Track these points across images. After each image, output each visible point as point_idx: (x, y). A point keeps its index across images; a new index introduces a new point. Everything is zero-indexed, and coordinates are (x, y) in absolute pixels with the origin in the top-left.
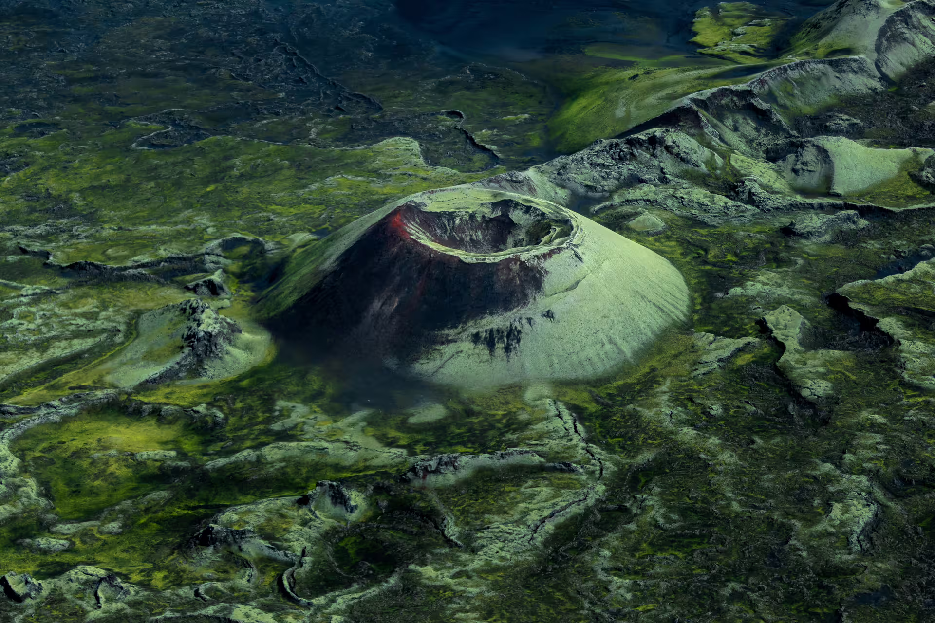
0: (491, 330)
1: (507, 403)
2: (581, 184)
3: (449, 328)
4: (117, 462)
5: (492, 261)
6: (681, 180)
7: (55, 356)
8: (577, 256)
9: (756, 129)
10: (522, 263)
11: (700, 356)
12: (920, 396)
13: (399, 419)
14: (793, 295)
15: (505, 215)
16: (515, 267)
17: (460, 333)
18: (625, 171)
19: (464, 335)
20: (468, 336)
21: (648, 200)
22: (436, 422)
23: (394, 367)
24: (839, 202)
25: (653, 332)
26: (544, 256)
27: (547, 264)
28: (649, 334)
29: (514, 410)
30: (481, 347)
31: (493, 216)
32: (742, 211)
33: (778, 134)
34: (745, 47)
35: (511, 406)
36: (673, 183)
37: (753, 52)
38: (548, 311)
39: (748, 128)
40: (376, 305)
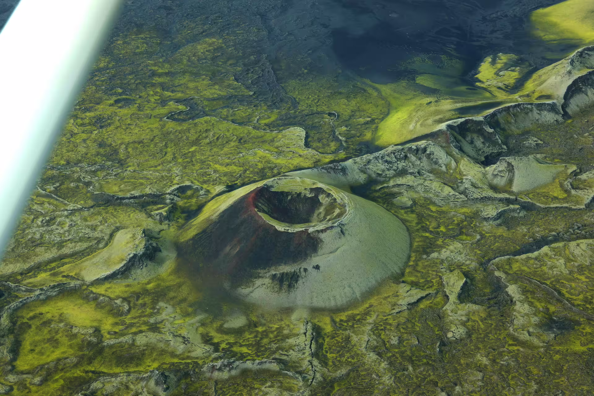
0: (283, 273)
1: (282, 320)
2: (375, 172)
3: (261, 269)
4: (62, 332)
5: (293, 231)
6: (430, 175)
7: (64, 253)
8: (342, 231)
9: (483, 143)
10: (309, 234)
11: (398, 300)
12: (516, 345)
13: (219, 323)
14: (466, 261)
15: (316, 196)
16: (304, 237)
17: (266, 273)
18: (400, 167)
19: (268, 275)
20: (270, 275)
21: (408, 185)
22: (238, 329)
23: (228, 288)
24: (513, 197)
25: (376, 281)
26: (322, 231)
27: (322, 236)
28: (374, 282)
29: (284, 325)
30: (276, 282)
31: (310, 196)
32: (458, 198)
33: (495, 146)
34: (500, 85)
35: (283, 323)
36: (425, 176)
37: (504, 88)
38: (317, 265)
39: (479, 142)
40: (228, 249)
